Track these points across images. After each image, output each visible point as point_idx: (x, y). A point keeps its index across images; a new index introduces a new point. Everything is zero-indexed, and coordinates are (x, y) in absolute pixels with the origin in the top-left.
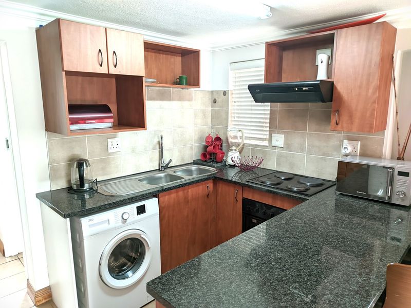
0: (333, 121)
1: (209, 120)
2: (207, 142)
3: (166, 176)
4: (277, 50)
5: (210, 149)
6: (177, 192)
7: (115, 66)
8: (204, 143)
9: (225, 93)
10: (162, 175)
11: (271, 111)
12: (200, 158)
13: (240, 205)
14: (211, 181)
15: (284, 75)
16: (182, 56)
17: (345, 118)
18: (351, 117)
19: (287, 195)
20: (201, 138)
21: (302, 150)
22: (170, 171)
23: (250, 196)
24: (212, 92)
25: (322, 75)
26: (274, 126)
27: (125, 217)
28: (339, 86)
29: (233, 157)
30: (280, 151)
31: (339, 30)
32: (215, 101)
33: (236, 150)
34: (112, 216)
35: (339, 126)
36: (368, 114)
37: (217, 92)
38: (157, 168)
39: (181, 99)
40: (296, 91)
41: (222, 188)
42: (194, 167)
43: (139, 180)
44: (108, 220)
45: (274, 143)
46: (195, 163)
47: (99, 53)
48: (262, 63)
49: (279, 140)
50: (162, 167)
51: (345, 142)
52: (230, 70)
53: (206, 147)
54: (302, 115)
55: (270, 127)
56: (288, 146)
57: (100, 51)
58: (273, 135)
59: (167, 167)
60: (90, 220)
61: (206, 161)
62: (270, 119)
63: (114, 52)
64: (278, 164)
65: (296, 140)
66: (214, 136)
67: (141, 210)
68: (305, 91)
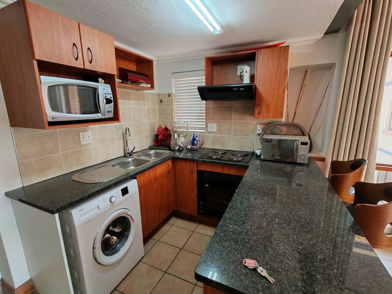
0: (257, 111)
1: (158, 115)
2: (158, 132)
3: (133, 160)
4: (215, 63)
5: (160, 137)
6: (149, 172)
7: (91, 62)
8: (156, 133)
9: (169, 95)
10: (130, 160)
11: (206, 107)
12: (153, 144)
13: (195, 176)
14: (170, 161)
16: (136, 65)
17: (264, 110)
18: (268, 109)
19: (232, 164)
20: (153, 129)
21: (230, 133)
22: (135, 156)
23: (203, 168)
24: (158, 94)
25: (246, 81)
26: (208, 118)
27: (113, 200)
28: (260, 89)
29: (181, 141)
30: (214, 134)
31: (259, 50)
32: (161, 101)
34: (101, 201)
35: (261, 115)
36: (279, 106)
37: (163, 94)
38: (123, 155)
39: (137, 99)
40: (236, 91)
41: (180, 165)
42: (152, 152)
43: (112, 166)
44: (98, 206)
45: (210, 129)
46: (150, 148)
47: (73, 46)
48: (204, 73)
49: (213, 127)
50: (127, 153)
51: (258, 126)
52: (172, 78)
53: (157, 136)
55: (206, 119)
56: (220, 131)
57: (74, 44)
58: (208, 124)
59: (131, 154)
60: (81, 210)
61: (158, 146)
62: (206, 113)
63: (89, 49)
64: (213, 144)
65: (225, 126)
66: (163, 127)
67: (125, 191)
68: (242, 90)
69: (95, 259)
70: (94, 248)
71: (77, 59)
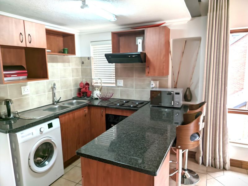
0: (147, 71)
1: (80, 74)
2: (81, 86)
3: (58, 107)
4: (117, 36)
5: (83, 90)
6: (69, 115)
7: (30, 43)
8: (79, 87)
9: (89, 58)
10: (57, 106)
11: (115, 68)
12: (76, 96)
13: (104, 118)
14: (87, 107)
15: (121, 49)
16: (63, 37)
17: (152, 70)
18: (154, 69)
20: (76, 85)
21: (132, 87)
22: (60, 104)
24: (81, 57)
25: (140, 50)
26: (118, 75)
27: (42, 130)
28: (148, 55)
29: (97, 94)
30: (122, 88)
31: (147, 28)
32: (83, 63)
33: (98, 90)
34: (35, 130)
35: (149, 74)
36: (161, 68)
37: (84, 58)
38: (52, 103)
39: (63, 61)
40: (129, 57)
41: (93, 110)
42: (75, 101)
43: (43, 110)
44: (32, 133)
45: (118, 84)
46: (74, 99)
47: (20, 35)
48: (111, 42)
49: (121, 83)
50: (55, 102)
51: (152, 81)
52: (91, 45)
53: (80, 89)
54: (131, 70)
55: (115, 77)
56: (125, 85)
57: (21, 33)
58: (117, 80)
59: (58, 102)
60: (22, 134)
61: (80, 97)
62: (115, 72)
63: (29, 35)
64: (121, 95)
65: (129, 82)
66: (84, 82)
67: (50, 126)
68: (134, 57)
69: (30, 166)
70: (29, 159)
71: (22, 42)
